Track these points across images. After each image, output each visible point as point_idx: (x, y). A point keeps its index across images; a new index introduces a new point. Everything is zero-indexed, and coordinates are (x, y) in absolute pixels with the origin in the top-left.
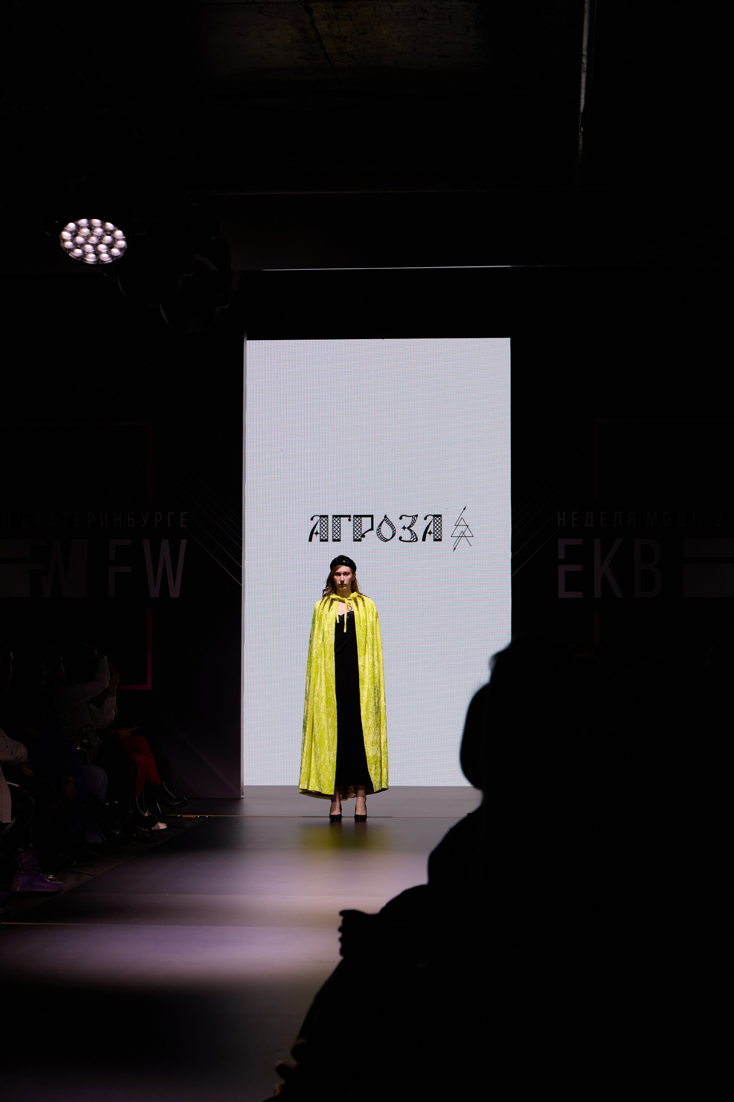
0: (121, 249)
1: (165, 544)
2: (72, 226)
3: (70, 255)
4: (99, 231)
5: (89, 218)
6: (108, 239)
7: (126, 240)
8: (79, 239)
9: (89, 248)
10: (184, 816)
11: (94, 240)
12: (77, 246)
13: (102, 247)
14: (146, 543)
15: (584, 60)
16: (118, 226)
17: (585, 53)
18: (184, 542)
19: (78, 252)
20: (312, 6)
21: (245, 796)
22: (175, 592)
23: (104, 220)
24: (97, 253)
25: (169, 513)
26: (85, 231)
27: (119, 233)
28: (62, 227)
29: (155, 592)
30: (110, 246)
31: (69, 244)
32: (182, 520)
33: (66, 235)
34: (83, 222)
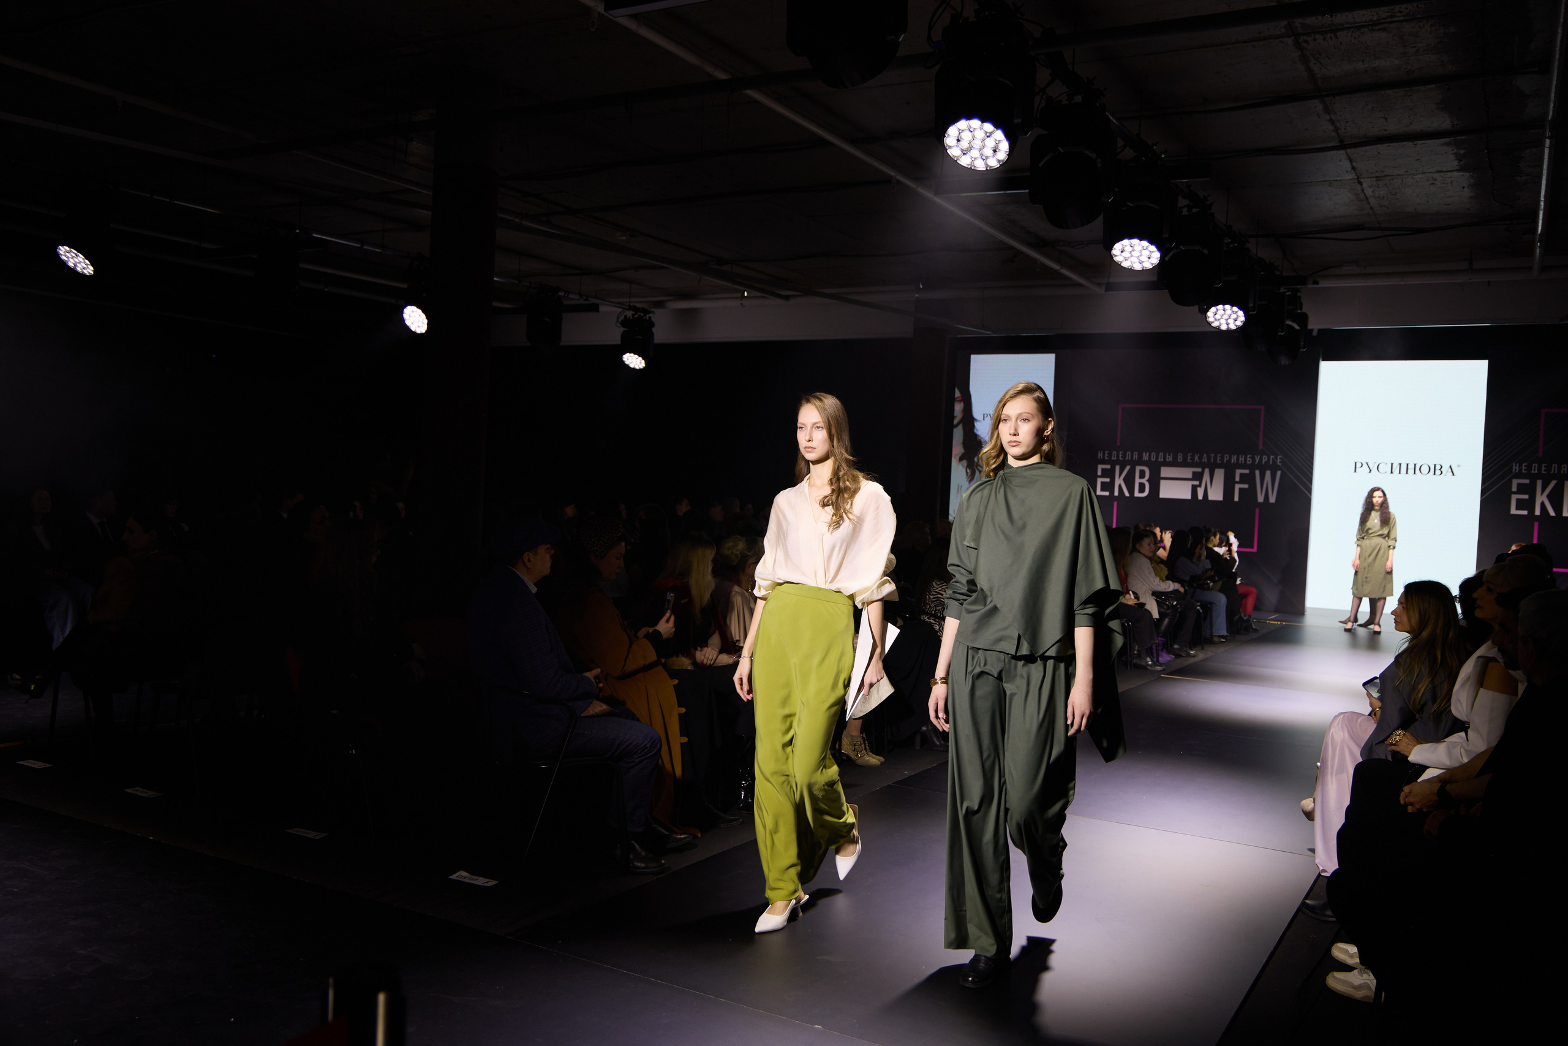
0: (1242, 322)
1: (1268, 473)
2: (1213, 309)
3: (1212, 325)
4: (1229, 312)
5: (1224, 304)
6: (1234, 316)
7: (1245, 316)
8: (1218, 317)
9: (1223, 321)
10: (1271, 622)
11: (1226, 317)
12: (1216, 319)
13: (1231, 321)
14: (1257, 472)
15: (1542, 204)
16: (1240, 308)
17: (1542, 199)
18: (1279, 473)
19: (1215, 324)
20: (1362, 180)
21: (1308, 613)
22: (1272, 499)
23: (1232, 305)
24: (1228, 324)
25: (1272, 457)
26: (1222, 312)
27: (1241, 313)
28: (1207, 310)
29: (1261, 499)
30: (1235, 320)
31: (1211, 319)
32: (1279, 460)
33: (1210, 314)
34: (1220, 307)
